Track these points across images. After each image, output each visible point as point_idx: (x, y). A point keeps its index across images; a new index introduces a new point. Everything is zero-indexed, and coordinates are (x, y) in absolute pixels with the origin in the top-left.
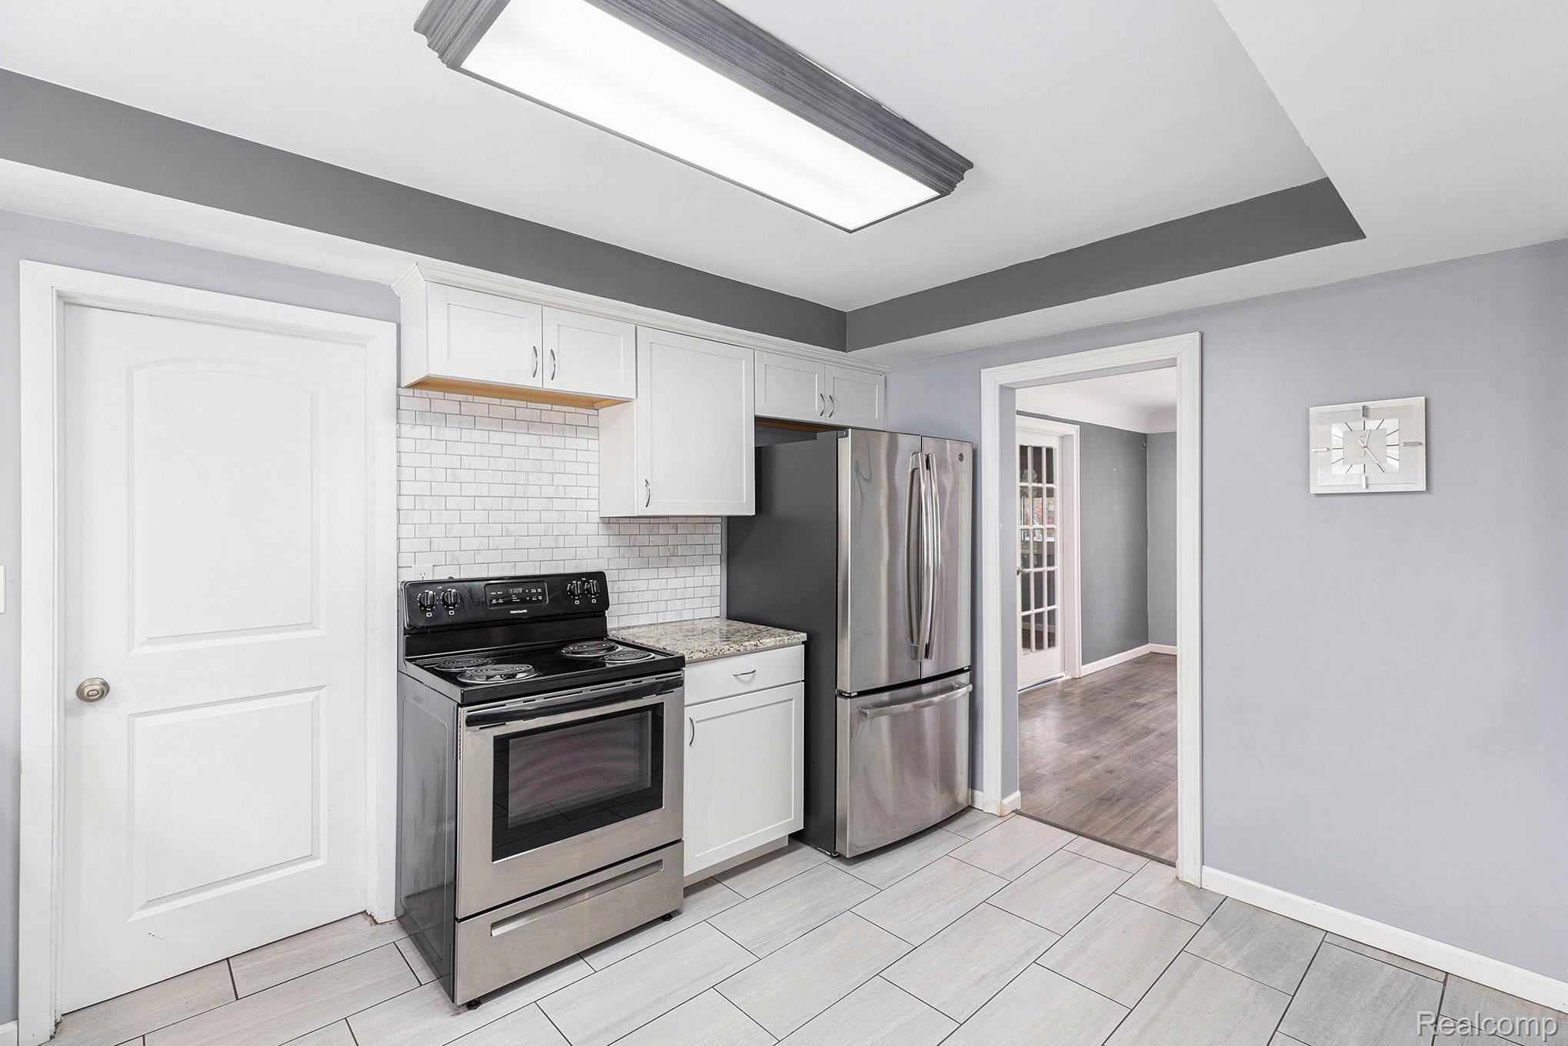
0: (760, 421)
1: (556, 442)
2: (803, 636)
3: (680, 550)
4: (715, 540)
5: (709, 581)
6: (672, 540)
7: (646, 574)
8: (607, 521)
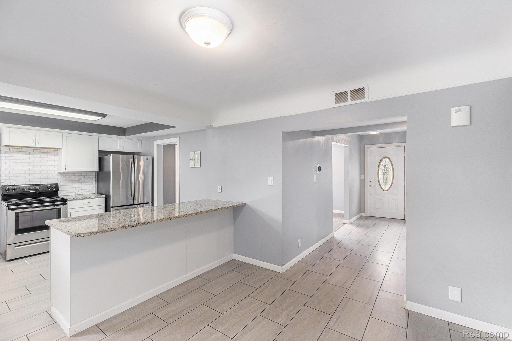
0: (100, 151)
1: (45, 156)
2: (105, 196)
3: (83, 179)
4: (94, 177)
5: (92, 186)
6: (80, 177)
7: (71, 184)
8: (60, 173)
